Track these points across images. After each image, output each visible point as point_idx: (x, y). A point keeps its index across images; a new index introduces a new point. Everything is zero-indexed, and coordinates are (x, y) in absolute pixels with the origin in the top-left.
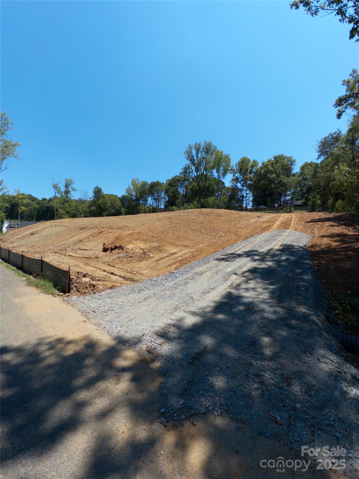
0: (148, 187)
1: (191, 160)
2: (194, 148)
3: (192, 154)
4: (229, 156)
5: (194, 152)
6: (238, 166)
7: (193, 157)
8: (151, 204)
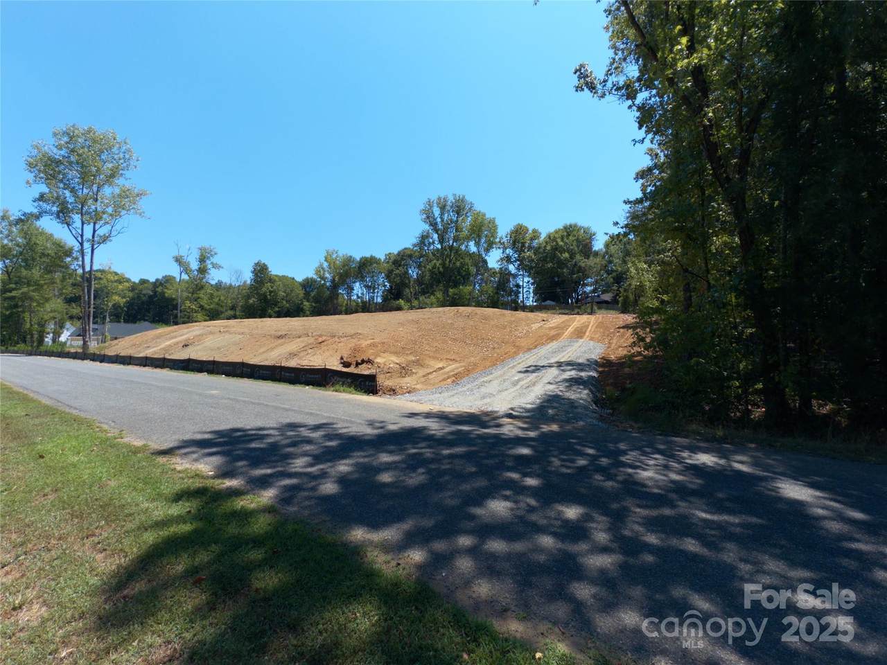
0: (354, 266)
1: (431, 225)
2: (435, 205)
3: (432, 213)
4: (494, 221)
5: (437, 212)
6: (511, 237)
7: (435, 219)
8: (360, 295)
